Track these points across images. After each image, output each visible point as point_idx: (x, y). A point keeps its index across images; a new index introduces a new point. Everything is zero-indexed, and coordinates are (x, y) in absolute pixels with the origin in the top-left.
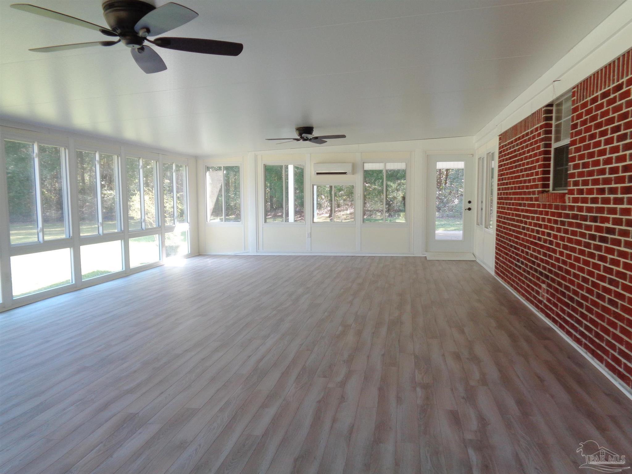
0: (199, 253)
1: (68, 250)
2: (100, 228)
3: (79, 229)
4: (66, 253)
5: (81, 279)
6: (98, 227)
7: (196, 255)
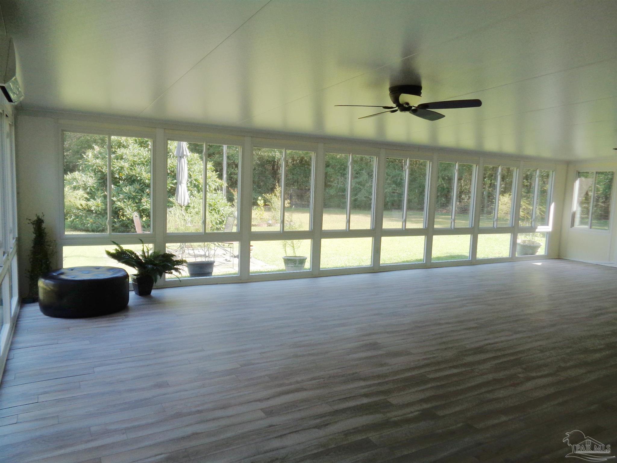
0: (559, 256)
1: (423, 237)
2: (452, 223)
3: (434, 221)
4: (421, 239)
5: (431, 261)
6: (451, 222)
7: (555, 258)
